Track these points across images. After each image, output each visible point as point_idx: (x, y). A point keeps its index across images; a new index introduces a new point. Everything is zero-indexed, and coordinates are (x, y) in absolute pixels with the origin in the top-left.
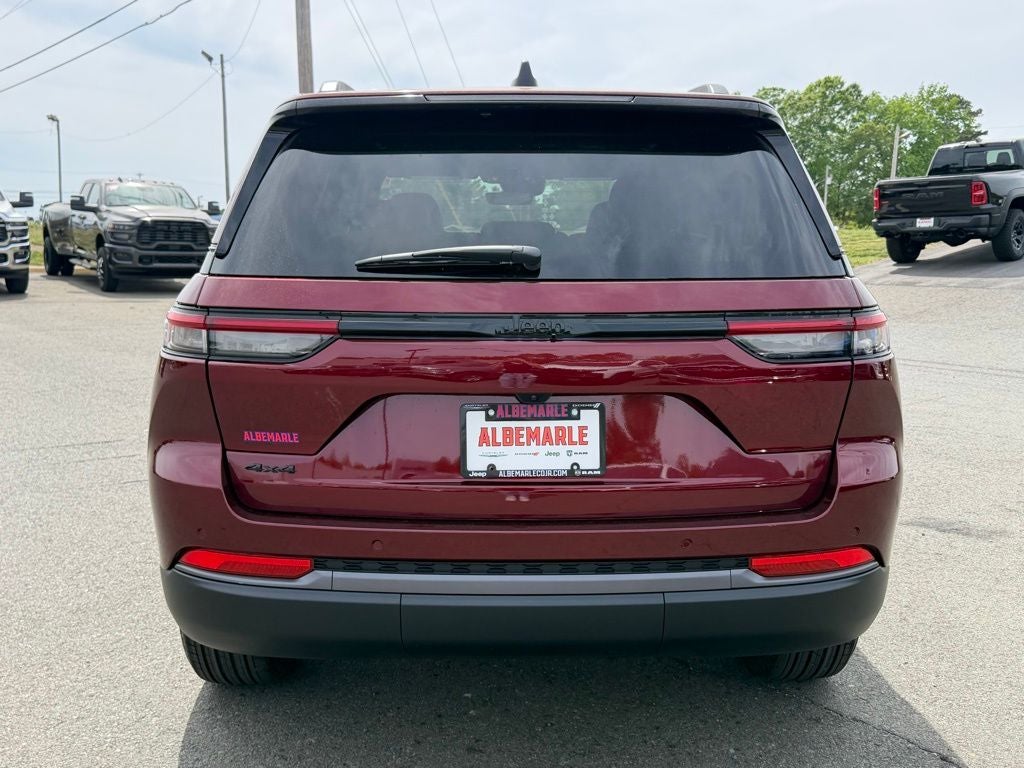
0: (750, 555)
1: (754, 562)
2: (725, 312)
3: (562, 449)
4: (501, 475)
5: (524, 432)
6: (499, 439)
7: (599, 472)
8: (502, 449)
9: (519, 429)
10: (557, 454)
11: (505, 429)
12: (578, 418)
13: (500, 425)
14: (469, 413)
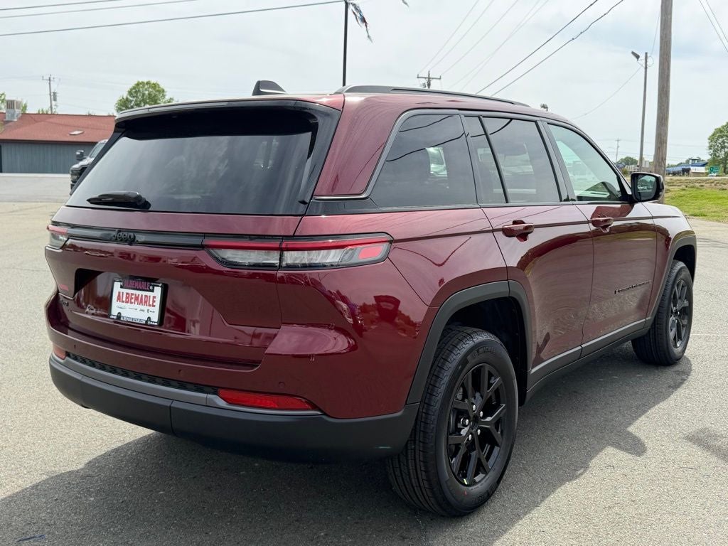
0: (218, 387)
1: (221, 391)
2: (205, 233)
3: (146, 308)
4: (122, 319)
5: (133, 296)
6: (124, 299)
7: (156, 324)
8: (124, 304)
9: (132, 294)
10: (143, 311)
11: (127, 294)
12: (153, 291)
13: (125, 291)
14: (116, 283)
